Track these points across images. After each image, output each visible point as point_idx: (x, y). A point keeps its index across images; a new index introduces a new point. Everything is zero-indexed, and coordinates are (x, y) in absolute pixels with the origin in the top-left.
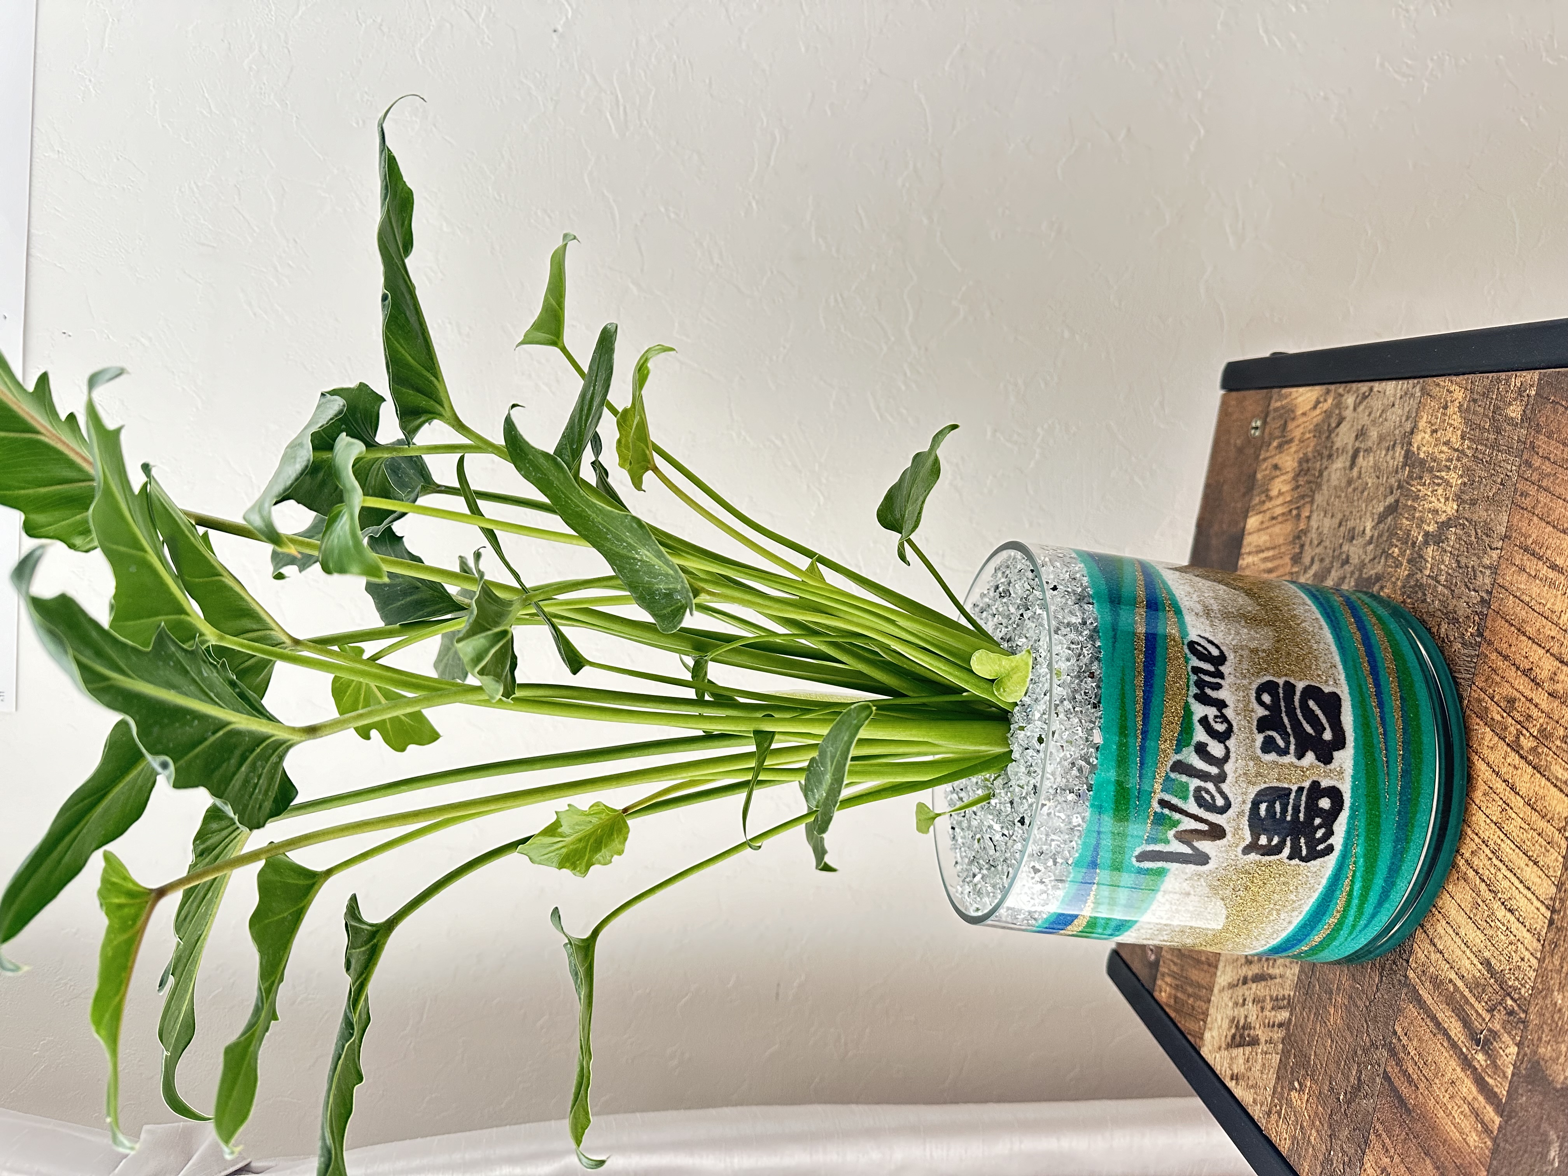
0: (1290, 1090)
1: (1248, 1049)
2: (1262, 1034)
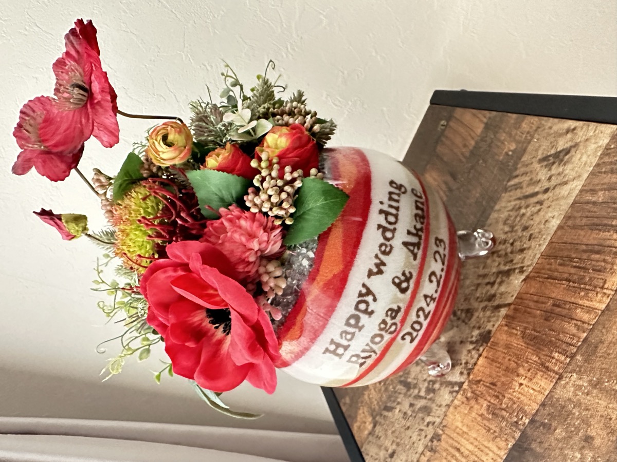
0: (515, 149)
1: (553, 152)
2: (536, 166)
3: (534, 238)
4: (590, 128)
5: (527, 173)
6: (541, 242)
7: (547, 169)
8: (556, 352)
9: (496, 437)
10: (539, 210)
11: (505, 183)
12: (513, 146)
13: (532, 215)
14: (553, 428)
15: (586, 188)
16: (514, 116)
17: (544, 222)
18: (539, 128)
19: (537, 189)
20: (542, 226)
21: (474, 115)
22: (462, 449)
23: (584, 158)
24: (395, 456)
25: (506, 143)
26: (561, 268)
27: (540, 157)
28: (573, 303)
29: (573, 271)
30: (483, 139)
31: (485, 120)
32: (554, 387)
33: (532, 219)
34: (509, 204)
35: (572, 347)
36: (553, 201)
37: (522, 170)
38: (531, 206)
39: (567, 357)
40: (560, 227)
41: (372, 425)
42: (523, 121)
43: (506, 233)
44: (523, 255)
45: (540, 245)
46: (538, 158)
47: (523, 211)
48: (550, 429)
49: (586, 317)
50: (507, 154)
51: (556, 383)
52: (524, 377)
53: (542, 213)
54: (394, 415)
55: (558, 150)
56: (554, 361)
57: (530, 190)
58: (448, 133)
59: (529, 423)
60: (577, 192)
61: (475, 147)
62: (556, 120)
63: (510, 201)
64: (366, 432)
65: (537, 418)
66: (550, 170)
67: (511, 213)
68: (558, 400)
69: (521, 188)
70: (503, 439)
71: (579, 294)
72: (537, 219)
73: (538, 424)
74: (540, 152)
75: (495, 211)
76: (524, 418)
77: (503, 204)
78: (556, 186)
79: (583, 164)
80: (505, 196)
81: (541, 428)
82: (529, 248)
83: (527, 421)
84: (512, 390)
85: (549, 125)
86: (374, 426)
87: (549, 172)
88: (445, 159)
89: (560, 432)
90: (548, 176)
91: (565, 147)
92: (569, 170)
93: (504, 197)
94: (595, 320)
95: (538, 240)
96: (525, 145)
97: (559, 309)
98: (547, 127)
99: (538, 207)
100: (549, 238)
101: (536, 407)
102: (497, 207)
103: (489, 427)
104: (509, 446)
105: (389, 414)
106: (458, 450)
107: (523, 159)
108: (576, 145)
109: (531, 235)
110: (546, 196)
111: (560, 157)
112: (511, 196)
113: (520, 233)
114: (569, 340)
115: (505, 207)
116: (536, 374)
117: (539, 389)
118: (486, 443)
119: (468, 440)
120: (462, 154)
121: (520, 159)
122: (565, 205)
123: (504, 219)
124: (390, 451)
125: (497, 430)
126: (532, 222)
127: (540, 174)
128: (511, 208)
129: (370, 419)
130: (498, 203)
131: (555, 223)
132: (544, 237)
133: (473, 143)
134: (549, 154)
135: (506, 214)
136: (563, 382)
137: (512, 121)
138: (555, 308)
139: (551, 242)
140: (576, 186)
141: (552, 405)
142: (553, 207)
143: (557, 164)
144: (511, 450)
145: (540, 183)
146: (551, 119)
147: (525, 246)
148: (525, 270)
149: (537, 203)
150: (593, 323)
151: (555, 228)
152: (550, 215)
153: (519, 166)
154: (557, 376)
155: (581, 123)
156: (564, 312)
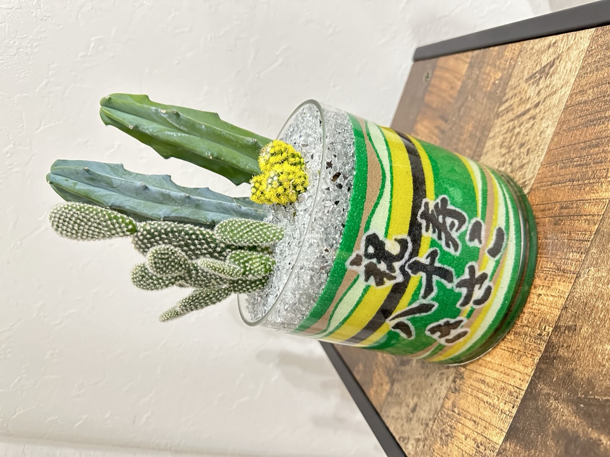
0: (502, 76)
1: (538, 68)
2: (524, 85)
3: (532, 151)
4: (570, 37)
5: (516, 95)
6: (540, 153)
7: (535, 85)
8: (570, 252)
9: (521, 356)
10: (533, 125)
11: (496, 110)
12: (499, 75)
13: (527, 131)
14: (578, 329)
15: (575, 91)
16: (496, 48)
17: (539, 134)
18: (521, 51)
19: (528, 107)
20: (538, 138)
21: (457, 59)
22: (487, 380)
23: (569, 65)
24: (418, 409)
25: (491, 74)
26: (562, 172)
27: (526, 76)
28: (580, 200)
29: (575, 170)
30: (468, 77)
31: (468, 60)
32: (574, 287)
33: (527, 135)
34: (502, 129)
35: (586, 243)
36: (544, 113)
37: (511, 94)
38: (525, 123)
39: (582, 253)
40: (556, 134)
41: (389, 385)
42: (505, 50)
43: (504, 155)
44: (523, 171)
45: (538, 156)
46: (524, 79)
47: (517, 130)
48: (575, 330)
49: (595, 210)
50: (494, 84)
51: (575, 281)
52: (542, 287)
53: (536, 127)
54: (412, 367)
55: (543, 66)
56: (569, 262)
57: (522, 109)
58: (434, 81)
59: (553, 331)
60: (566, 97)
61: (462, 87)
62: (537, 40)
63: (503, 125)
64: (384, 394)
65: (561, 323)
66: (538, 85)
67: (506, 136)
68: (579, 298)
69: (513, 109)
70: (529, 356)
71: (584, 189)
72: (532, 133)
73: (562, 329)
74: (526, 73)
75: (490, 138)
76: (547, 327)
77: (497, 130)
78: (545, 98)
79: (568, 71)
80: (498, 122)
81: (567, 332)
82: (528, 163)
83: (551, 329)
84: (531, 304)
85: (531, 46)
86: (392, 385)
87: (537, 88)
88: (434, 105)
89: (586, 330)
90: (537, 91)
91: (549, 61)
92: (556, 80)
93: (496, 123)
94: (604, 210)
95: (536, 152)
96: (510, 70)
97: (567, 211)
98: (528, 50)
99: (532, 122)
100: (547, 147)
101: (558, 313)
102: (491, 134)
103: (512, 349)
104: (536, 361)
105: (407, 368)
106: (483, 382)
107: (510, 84)
108: (559, 57)
109: (529, 149)
110: (537, 110)
111: (546, 71)
112: (503, 120)
113: (517, 151)
114: (581, 237)
115: (499, 132)
116: (553, 280)
117: (558, 294)
118: (511, 366)
119: (492, 369)
120: (451, 96)
121: (507, 84)
122: (557, 113)
123: (500, 143)
124: (412, 405)
125: (522, 348)
126: (527, 138)
127: (529, 91)
128: (505, 131)
129: (386, 379)
130: (492, 130)
131: (550, 132)
132: (541, 147)
133: (459, 83)
134: (534, 72)
135: (501, 138)
136: (581, 280)
137: (494, 53)
138: (562, 211)
139: (549, 150)
140: (565, 92)
141: (574, 306)
142: (546, 117)
143: (543, 78)
144: (538, 364)
145: (530, 100)
146: (532, 41)
147: (524, 161)
148: (527, 185)
149: (530, 118)
150: (603, 213)
151: (551, 137)
152: (544, 125)
153: (508, 90)
154: (575, 276)
155: (561, 36)
156: (573, 211)
